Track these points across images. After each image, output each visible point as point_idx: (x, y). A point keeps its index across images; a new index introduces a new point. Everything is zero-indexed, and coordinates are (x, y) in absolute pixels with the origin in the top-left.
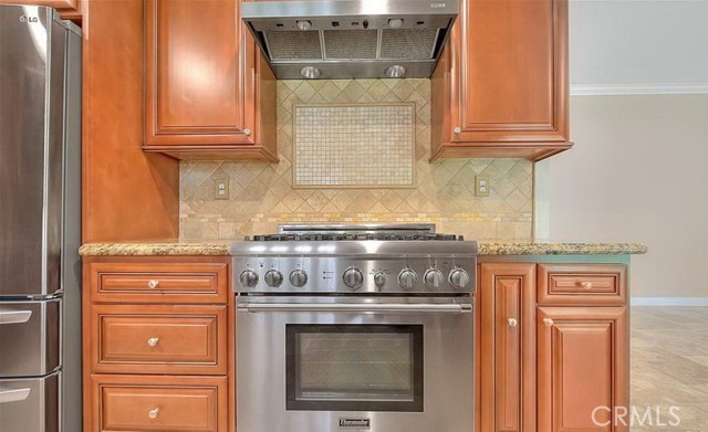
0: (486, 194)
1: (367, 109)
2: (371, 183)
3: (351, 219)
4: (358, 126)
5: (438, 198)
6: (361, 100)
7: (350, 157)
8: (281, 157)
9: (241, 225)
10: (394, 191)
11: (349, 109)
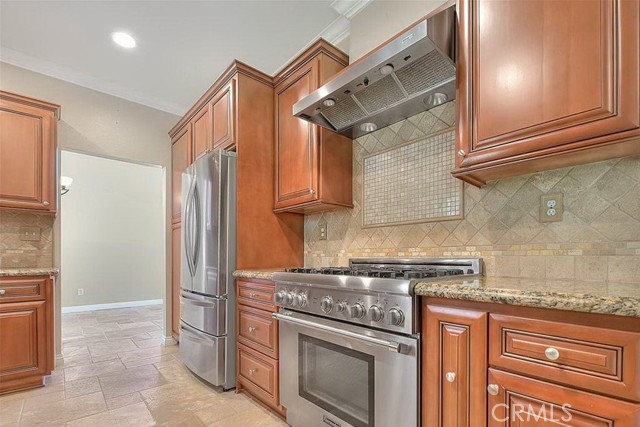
0: (558, 218)
1: (417, 144)
2: (420, 217)
3: (403, 254)
4: (409, 164)
5: (490, 228)
6: (412, 137)
7: (402, 194)
8: (355, 202)
9: (333, 258)
10: (441, 224)
11: (402, 149)
